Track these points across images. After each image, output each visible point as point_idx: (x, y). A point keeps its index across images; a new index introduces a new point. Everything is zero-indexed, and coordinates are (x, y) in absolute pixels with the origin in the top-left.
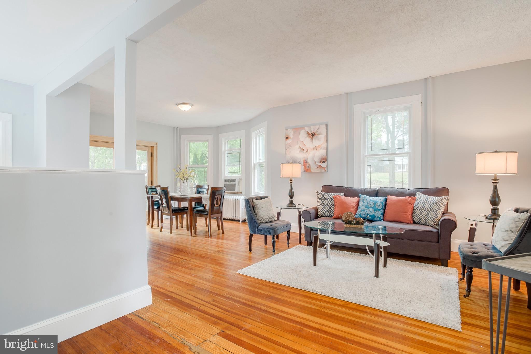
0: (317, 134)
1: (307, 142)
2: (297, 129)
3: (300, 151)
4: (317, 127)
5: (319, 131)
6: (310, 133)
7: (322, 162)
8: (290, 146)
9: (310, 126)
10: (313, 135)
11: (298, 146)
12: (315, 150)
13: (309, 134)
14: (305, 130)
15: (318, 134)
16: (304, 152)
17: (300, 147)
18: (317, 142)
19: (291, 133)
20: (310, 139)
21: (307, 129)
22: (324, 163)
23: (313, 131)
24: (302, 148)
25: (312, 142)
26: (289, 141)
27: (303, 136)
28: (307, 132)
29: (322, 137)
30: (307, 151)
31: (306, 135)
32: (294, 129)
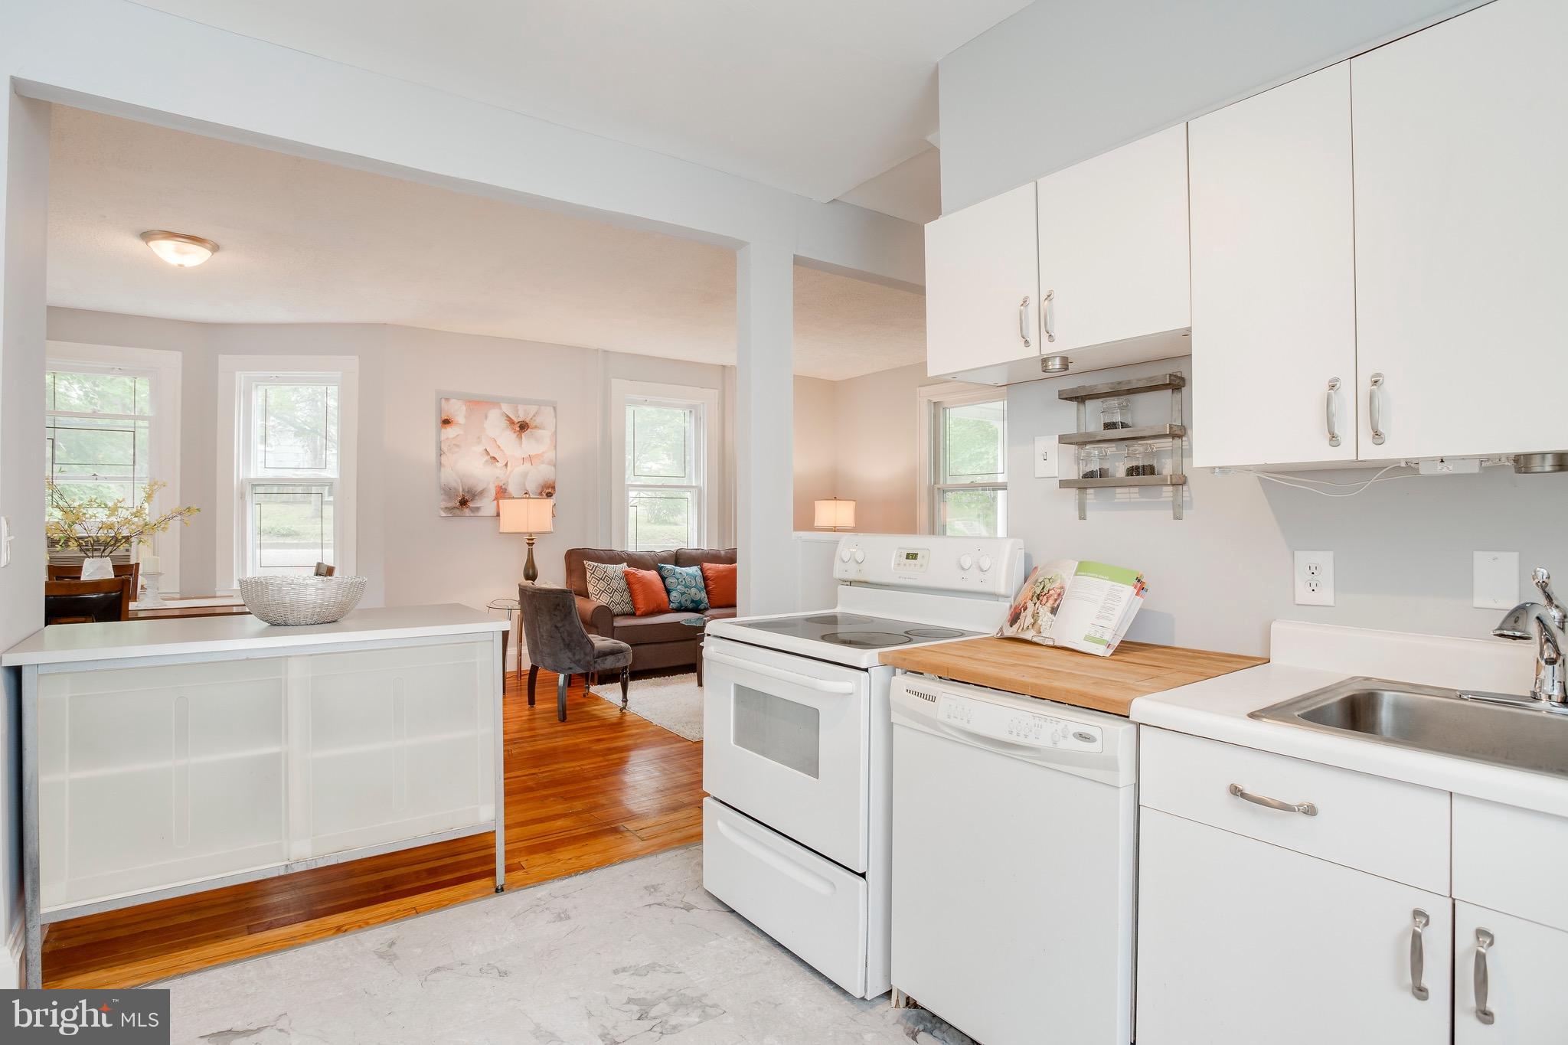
0: (532, 424)
1: (507, 439)
2: (478, 404)
3: (486, 461)
4: (533, 409)
5: (538, 421)
6: (516, 421)
7: (544, 494)
8: (457, 446)
9: (514, 402)
10: (523, 427)
11: (480, 449)
12: (528, 465)
13: (512, 422)
14: (501, 409)
15: (536, 427)
16: (500, 465)
17: (487, 453)
18: (530, 445)
19: (458, 411)
20: (516, 435)
21: (506, 408)
22: (551, 496)
23: (521, 416)
24: (492, 455)
25: (521, 444)
26: (450, 432)
27: (495, 426)
28: (508, 416)
29: (545, 434)
30: (506, 465)
31: (504, 423)
32: (470, 402)
